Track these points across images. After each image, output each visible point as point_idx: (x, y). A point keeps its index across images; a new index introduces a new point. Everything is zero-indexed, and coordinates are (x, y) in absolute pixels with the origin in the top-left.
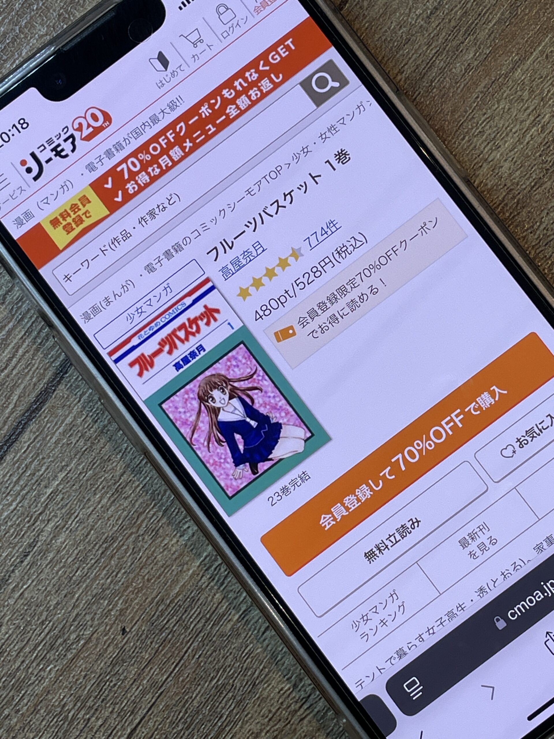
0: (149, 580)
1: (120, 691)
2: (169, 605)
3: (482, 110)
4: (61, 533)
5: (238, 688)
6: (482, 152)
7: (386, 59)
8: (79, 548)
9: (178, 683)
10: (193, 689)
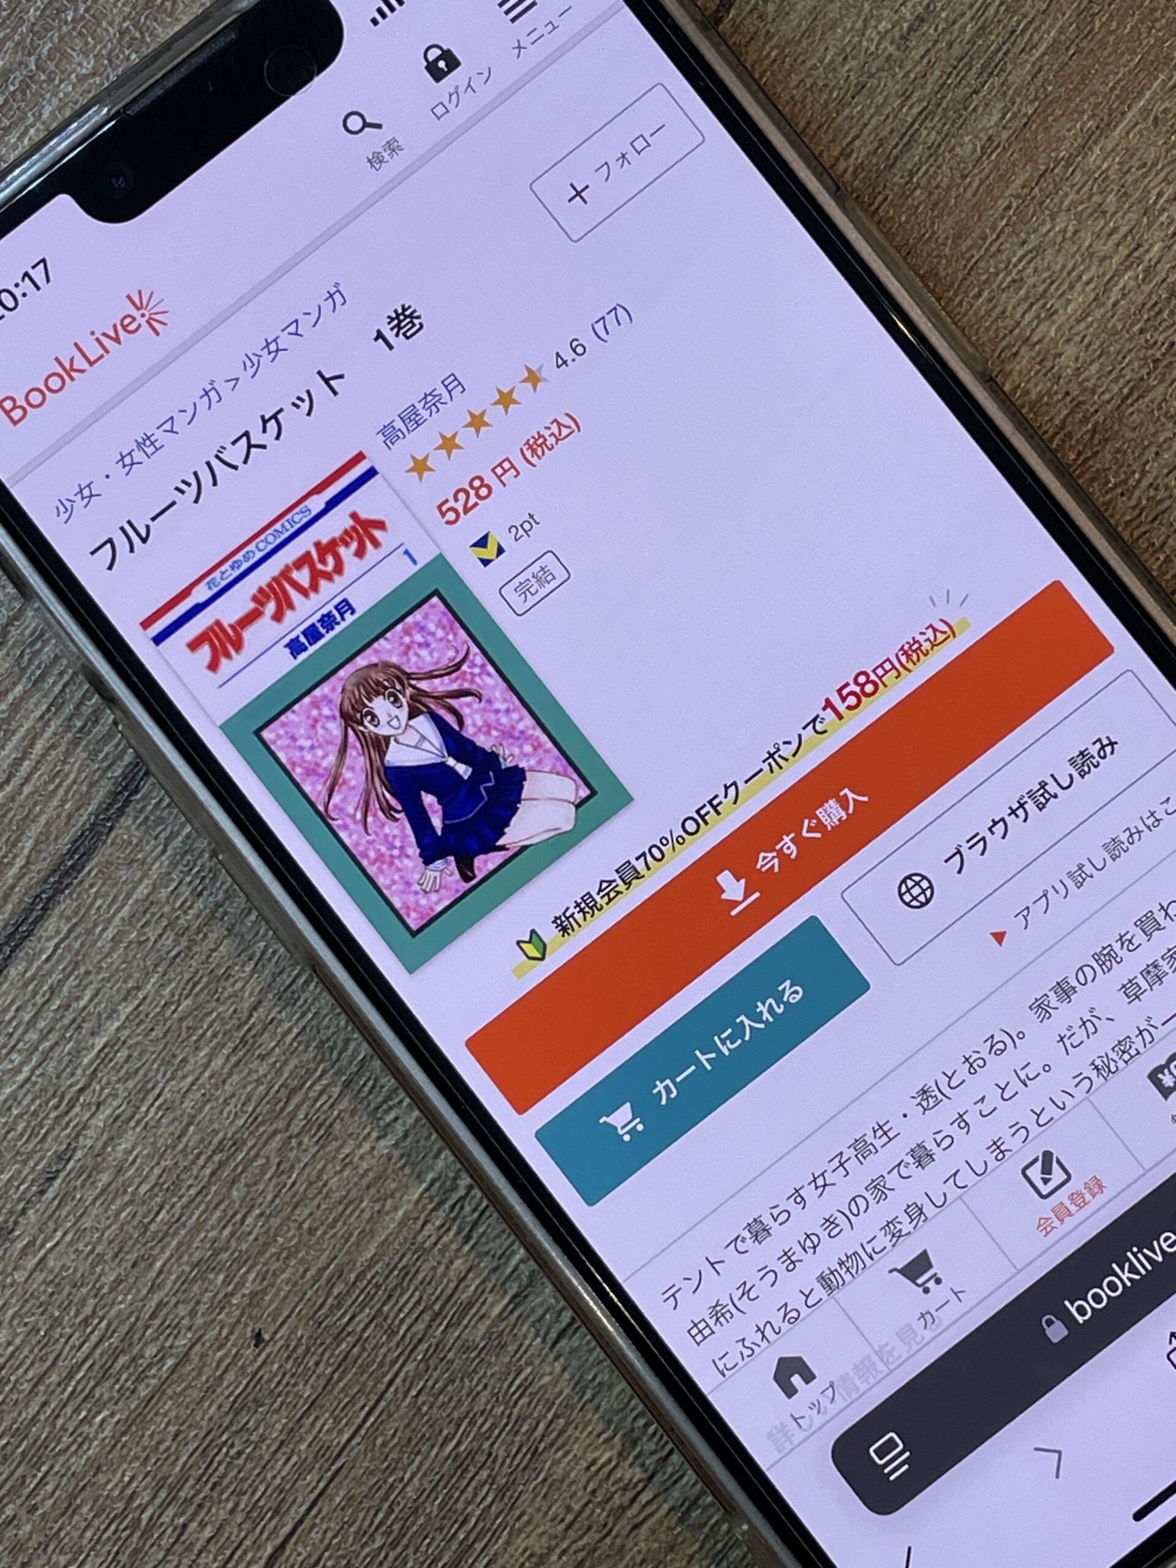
0: (311, 1231)
1: (249, 1465)
2: (354, 1283)
3: (1018, 234)
4: (125, 1132)
5: (500, 1460)
6: (1018, 324)
7: (814, 126)
8: (163, 1164)
9: (373, 1450)
10: (405, 1461)
